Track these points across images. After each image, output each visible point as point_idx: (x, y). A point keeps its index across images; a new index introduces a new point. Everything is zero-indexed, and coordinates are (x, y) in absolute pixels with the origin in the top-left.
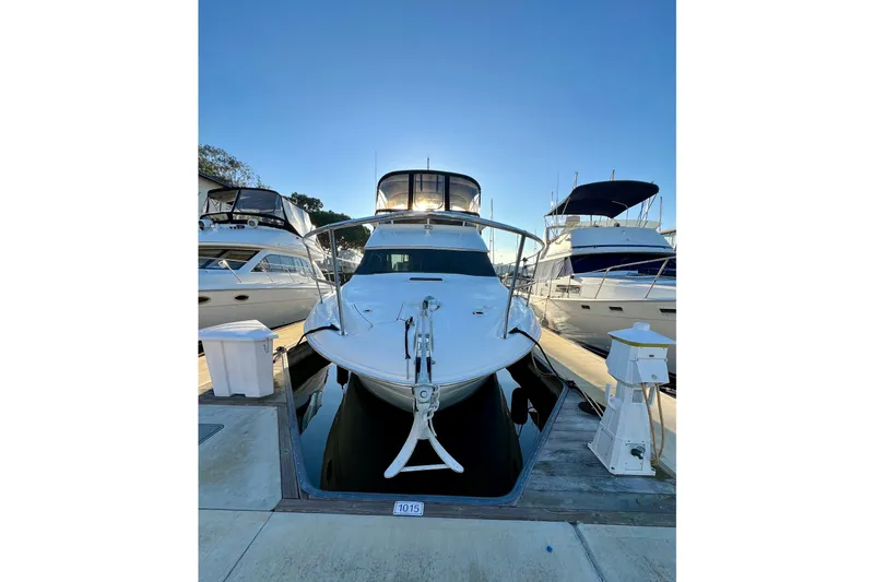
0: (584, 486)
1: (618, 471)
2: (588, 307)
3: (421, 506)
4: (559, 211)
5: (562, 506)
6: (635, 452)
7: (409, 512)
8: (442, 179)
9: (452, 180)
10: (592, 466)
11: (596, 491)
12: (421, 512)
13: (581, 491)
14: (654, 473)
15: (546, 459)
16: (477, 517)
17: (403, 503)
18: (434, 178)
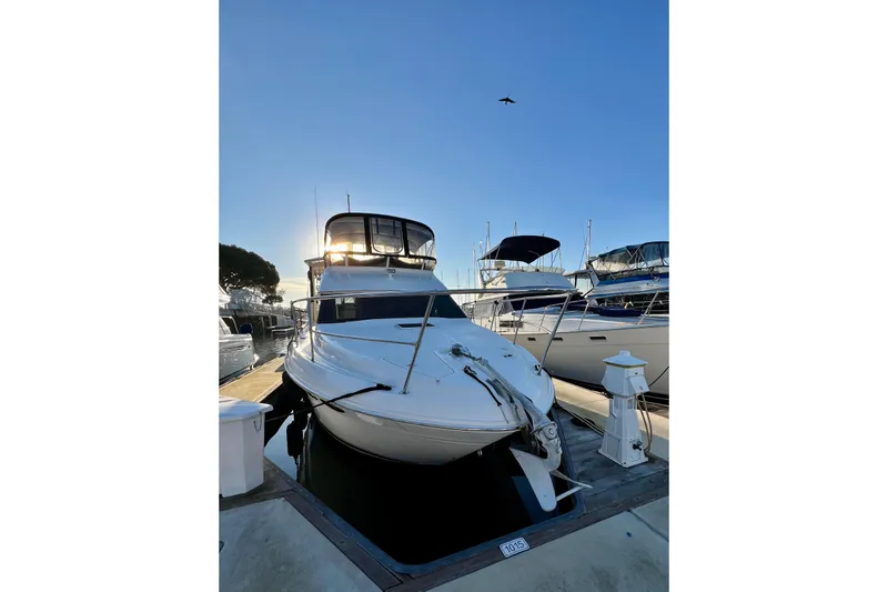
0: (615, 482)
1: (629, 464)
2: (533, 339)
3: (522, 540)
4: (492, 256)
5: (614, 502)
6: (635, 447)
7: (517, 550)
8: (398, 224)
9: (409, 226)
10: (610, 467)
11: (625, 483)
12: (526, 546)
13: (617, 486)
14: (647, 459)
15: (581, 470)
16: (568, 532)
17: (507, 544)
18: (391, 223)
